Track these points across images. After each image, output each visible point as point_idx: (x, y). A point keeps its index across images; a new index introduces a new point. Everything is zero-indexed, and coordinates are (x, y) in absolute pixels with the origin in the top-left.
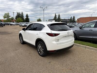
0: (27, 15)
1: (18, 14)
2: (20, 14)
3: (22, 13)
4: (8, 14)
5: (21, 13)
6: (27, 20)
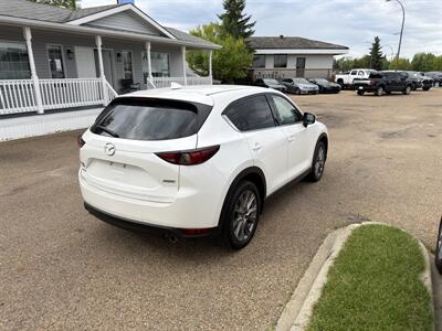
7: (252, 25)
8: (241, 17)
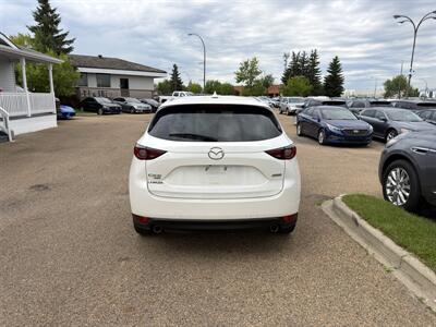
0: (336, 60)
1: (295, 59)
2: (303, 61)
3: (314, 55)
4: (255, 62)
5: (308, 56)
6: (334, 86)
7: (71, 42)
8: (57, 31)
